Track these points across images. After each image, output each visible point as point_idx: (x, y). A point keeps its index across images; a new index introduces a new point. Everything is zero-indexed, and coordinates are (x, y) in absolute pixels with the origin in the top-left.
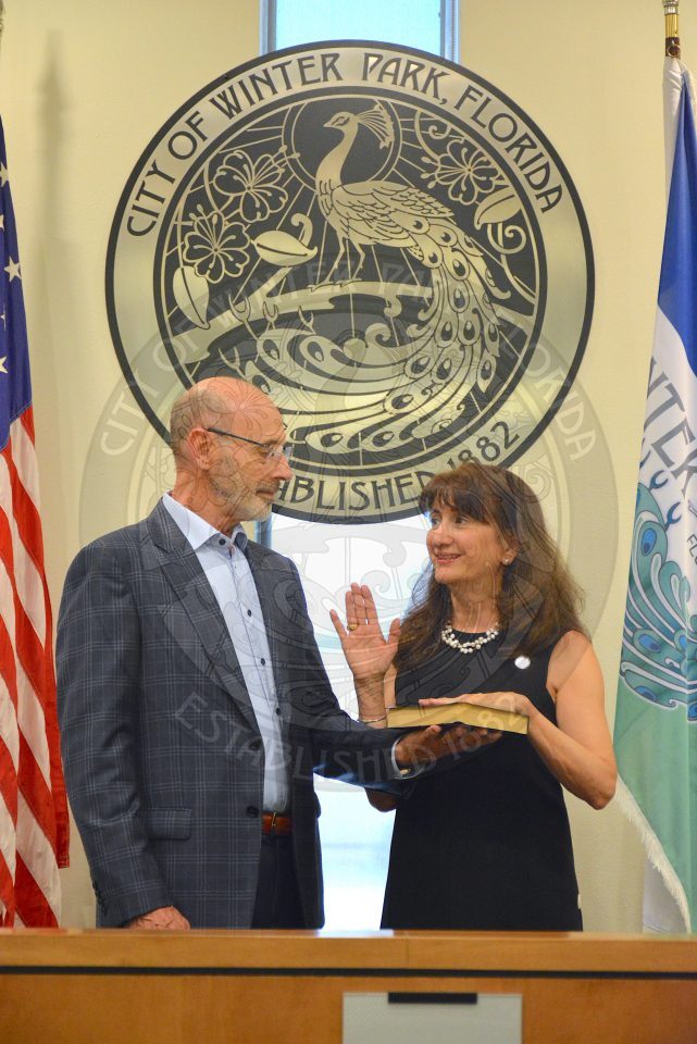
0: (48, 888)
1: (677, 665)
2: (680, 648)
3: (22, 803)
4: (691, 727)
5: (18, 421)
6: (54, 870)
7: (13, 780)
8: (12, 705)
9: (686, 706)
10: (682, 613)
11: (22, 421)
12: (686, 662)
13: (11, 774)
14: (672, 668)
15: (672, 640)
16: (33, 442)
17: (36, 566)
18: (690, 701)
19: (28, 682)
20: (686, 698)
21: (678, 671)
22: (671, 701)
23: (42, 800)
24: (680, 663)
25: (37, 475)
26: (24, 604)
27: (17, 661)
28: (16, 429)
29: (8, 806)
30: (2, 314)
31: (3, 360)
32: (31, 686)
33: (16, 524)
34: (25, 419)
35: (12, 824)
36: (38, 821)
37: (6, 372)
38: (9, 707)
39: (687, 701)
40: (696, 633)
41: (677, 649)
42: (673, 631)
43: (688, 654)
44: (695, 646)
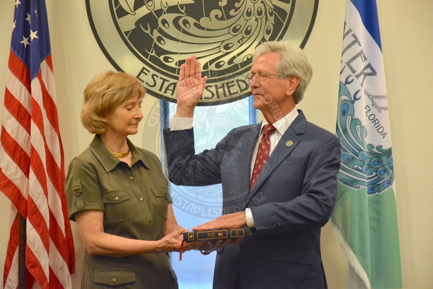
0: (65, 284)
1: (360, 168)
2: (361, 159)
3: (52, 244)
4: (369, 197)
5: (45, 61)
6: (68, 275)
7: (46, 232)
8: (45, 197)
9: (366, 188)
10: (363, 143)
12: (365, 166)
13: (45, 230)
14: (357, 169)
15: (358, 156)
16: (52, 71)
17: (55, 130)
19: (53, 186)
20: (366, 184)
21: (361, 171)
22: (358, 186)
23: (61, 242)
24: (362, 167)
25: (54, 86)
26: (50, 149)
27: (47, 176)
28: (44, 65)
29: (44, 245)
30: (35, 10)
31: (36, 32)
32: (54, 188)
33: (45, 111)
34: (48, 60)
35: (47, 254)
36: (60, 252)
37: (38, 38)
38: (44, 198)
39: (367, 186)
40: (370, 152)
41: (360, 161)
42: (358, 152)
43: (366, 163)
44: (370, 159)
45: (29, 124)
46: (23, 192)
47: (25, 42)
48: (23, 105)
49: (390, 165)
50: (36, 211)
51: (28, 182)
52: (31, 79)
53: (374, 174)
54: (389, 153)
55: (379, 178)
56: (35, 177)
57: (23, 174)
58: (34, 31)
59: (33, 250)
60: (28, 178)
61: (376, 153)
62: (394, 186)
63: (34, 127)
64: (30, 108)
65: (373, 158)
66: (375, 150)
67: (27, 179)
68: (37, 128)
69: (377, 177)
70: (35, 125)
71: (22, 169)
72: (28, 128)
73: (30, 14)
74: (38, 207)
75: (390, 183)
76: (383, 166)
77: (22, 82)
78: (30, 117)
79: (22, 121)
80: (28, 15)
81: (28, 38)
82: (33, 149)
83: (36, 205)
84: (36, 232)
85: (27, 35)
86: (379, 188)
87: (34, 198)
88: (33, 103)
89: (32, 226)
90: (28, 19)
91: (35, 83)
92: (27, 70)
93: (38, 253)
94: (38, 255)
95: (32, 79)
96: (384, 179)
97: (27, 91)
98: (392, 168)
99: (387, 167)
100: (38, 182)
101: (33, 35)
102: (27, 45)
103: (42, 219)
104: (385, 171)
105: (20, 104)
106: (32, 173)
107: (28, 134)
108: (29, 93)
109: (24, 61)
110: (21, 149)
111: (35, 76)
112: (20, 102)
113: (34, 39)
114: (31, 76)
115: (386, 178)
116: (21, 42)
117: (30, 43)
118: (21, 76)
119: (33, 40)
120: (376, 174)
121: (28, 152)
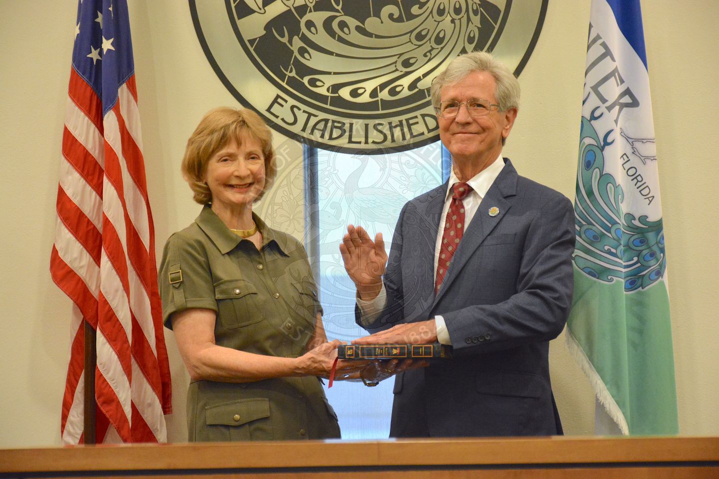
0: (156, 429)
1: (613, 250)
2: (615, 237)
3: (135, 368)
4: (626, 295)
5: (124, 85)
6: (161, 416)
7: (128, 349)
8: (125, 295)
9: (623, 281)
10: (617, 211)
11: (127, 84)
12: (622, 248)
13: (126, 346)
14: (609, 252)
15: (610, 232)
16: (136, 100)
17: (141, 192)
18: (625, 278)
19: (138, 278)
20: (623, 276)
21: (615, 255)
22: (609, 277)
23: (150, 364)
24: (616, 249)
25: (140, 124)
26: (132, 220)
27: (128, 262)
28: (123, 91)
29: (124, 369)
30: (110, 7)
31: (111, 40)
32: (139, 281)
33: (125, 162)
34: (130, 84)
35: (128, 383)
36: (148, 380)
37: (114, 49)
38: (123, 296)
39: (623, 277)
40: (629, 226)
41: (614, 239)
42: (610, 226)
43: (622, 242)
44: (629, 236)
45: (100, 181)
46: (91, 287)
47: (94, 55)
48: (91, 153)
49: (660, 246)
50: (111, 316)
51: (99, 272)
52: (103, 114)
53: (636, 259)
54: (657, 227)
55: (643, 266)
56: (109, 264)
57: (92, 259)
58: (107, 39)
59: (107, 377)
60: (99, 266)
61: (637, 228)
62: (666, 278)
63: (108, 187)
64: (102, 158)
65: (633, 235)
66: (636, 223)
67: (97, 267)
68: (113, 188)
69: (639, 265)
70: (110, 184)
71: (90, 252)
72: (99, 189)
73: (101, 13)
74: (114, 310)
75: (659, 273)
76: (649, 248)
77: (90, 118)
78: (101, 172)
79: (90, 177)
80: (99, 14)
81: (99, 49)
82: (106, 221)
83: (112, 307)
84: (111, 349)
85: (98, 45)
86: (642, 282)
87: (109, 296)
88: (107, 150)
89: (105, 340)
90: (100, 19)
91: (110, 119)
92: (98, 98)
93: (113, 382)
94: (115, 385)
95: (106, 113)
96: (650, 267)
97: (97, 131)
98: (662, 250)
99: (655, 248)
100: (114, 272)
101: (107, 45)
102: (98, 60)
103: (121, 328)
104: (653, 255)
105: (87, 151)
106: (104, 258)
107: (98, 197)
108: (100, 134)
109: (93, 84)
110: (89, 221)
111: (109, 108)
112: (87, 148)
113: (109, 50)
114: (103, 109)
115: (654, 265)
116: (88, 56)
117: (101, 57)
118: (88, 108)
119: (106, 53)
120: (638, 259)
121: (99, 226)
